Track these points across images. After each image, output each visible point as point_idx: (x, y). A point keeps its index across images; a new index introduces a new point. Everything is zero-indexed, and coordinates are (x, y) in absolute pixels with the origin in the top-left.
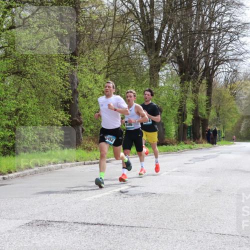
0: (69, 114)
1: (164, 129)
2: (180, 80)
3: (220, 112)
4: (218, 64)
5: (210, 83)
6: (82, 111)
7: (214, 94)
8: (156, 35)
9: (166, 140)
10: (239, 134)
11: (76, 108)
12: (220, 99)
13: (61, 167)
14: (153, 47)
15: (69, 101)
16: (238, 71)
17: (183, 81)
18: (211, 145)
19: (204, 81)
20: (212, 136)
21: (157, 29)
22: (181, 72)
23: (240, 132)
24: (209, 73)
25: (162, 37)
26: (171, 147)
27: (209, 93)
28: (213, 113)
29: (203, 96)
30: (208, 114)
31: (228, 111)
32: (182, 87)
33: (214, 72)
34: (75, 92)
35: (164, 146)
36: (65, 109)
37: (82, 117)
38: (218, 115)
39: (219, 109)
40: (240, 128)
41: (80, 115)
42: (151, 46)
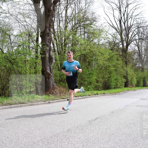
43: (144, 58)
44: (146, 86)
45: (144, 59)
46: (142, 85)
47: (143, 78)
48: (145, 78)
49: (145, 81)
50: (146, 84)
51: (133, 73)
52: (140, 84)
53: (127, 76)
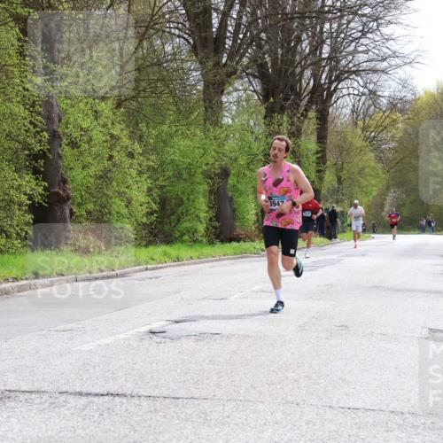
0: (44, 180)
1: (234, 210)
2: (264, 111)
3: (344, 175)
4: (339, 79)
5: (323, 118)
6: (70, 175)
7: (332, 138)
8: (215, 21)
9: (238, 231)
10: (382, 218)
11: (57, 168)
12: (343, 150)
13: (30, 287)
14: (211, 45)
15: (42, 155)
16: (379, 93)
17: (270, 113)
18: (326, 241)
19: (312, 114)
20: (327, 223)
21: (216, 10)
22: (266, 95)
23: (384, 213)
24: (322, 98)
25: (226, 25)
26: (247, 245)
27: (321, 138)
28: (330, 178)
29: (309, 144)
30: (321, 179)
31: (360, 172)
32: (268, 125)
33: (330, 95)
34: (55, 136)
35: (235, 244)
36: (36, 172)
37: (69, 186)
38: (339, 180)
39: (342, 169)
40: (382, 205)
41: (64, 181)
42: (206, 43)
43: (225, 15)
44: (238, 239)
45: (223, 25)
46: (201, 228)
47: (207, 175)
48: (225, 173)
49: (231, 200)
50: (234, 218)
51: (116, 132)
52: (186, 225)
53: (60, 157)
